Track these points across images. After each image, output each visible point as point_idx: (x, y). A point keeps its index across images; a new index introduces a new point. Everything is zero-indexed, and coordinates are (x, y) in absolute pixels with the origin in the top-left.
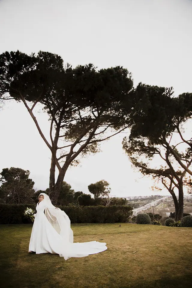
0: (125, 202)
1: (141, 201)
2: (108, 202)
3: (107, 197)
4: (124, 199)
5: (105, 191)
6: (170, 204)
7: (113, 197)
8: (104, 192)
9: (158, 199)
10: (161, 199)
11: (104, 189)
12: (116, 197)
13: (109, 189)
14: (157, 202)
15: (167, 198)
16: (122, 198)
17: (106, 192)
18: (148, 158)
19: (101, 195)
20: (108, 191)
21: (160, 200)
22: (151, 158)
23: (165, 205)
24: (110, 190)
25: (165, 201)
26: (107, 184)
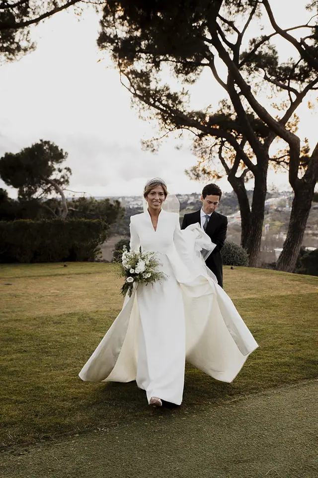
0: (117, 213)
2: (62, 211)
3: (59, 196)
4: (114, 204)
5: (52, 177)
7: (78, 196)
8: (48, 182)
11: (50, 170)
12: (87, 196)
13: (64, 172)
15: (285, 201)
16: (107, 200)
17: (55, 180)
18: (182, 77)
19: (40, 191)
20: (63, 177)
22: (192, 76)
23: (278, 223)
24: (68, 173)
25: (277, 210)
26: (58, 155)
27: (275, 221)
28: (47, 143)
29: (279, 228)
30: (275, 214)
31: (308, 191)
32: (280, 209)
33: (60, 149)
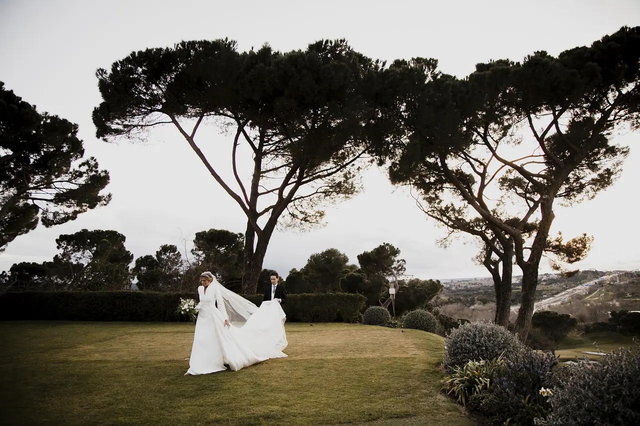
1: (548, 285)
4: (436, 283)
5: (394, 266)
6: (622, 290)
8: (391, 269)
9: (590, 280)
10: (600, 279)
11: (392, 261)
13: (400, 262)
14: (588, 287)
15: (615, 277)
17: (396, 267)
20: (401, 265)
21: (596, 281)
23: (610, 293)
24: (403, 263)
25: (609, 284)
26: (395, 252)
27: (608, 291)
28: (388, 244)
29: (612, 297)
30: (608, 287)
31: (532, 271)
32: (612, 283)
33: (396, 249)
